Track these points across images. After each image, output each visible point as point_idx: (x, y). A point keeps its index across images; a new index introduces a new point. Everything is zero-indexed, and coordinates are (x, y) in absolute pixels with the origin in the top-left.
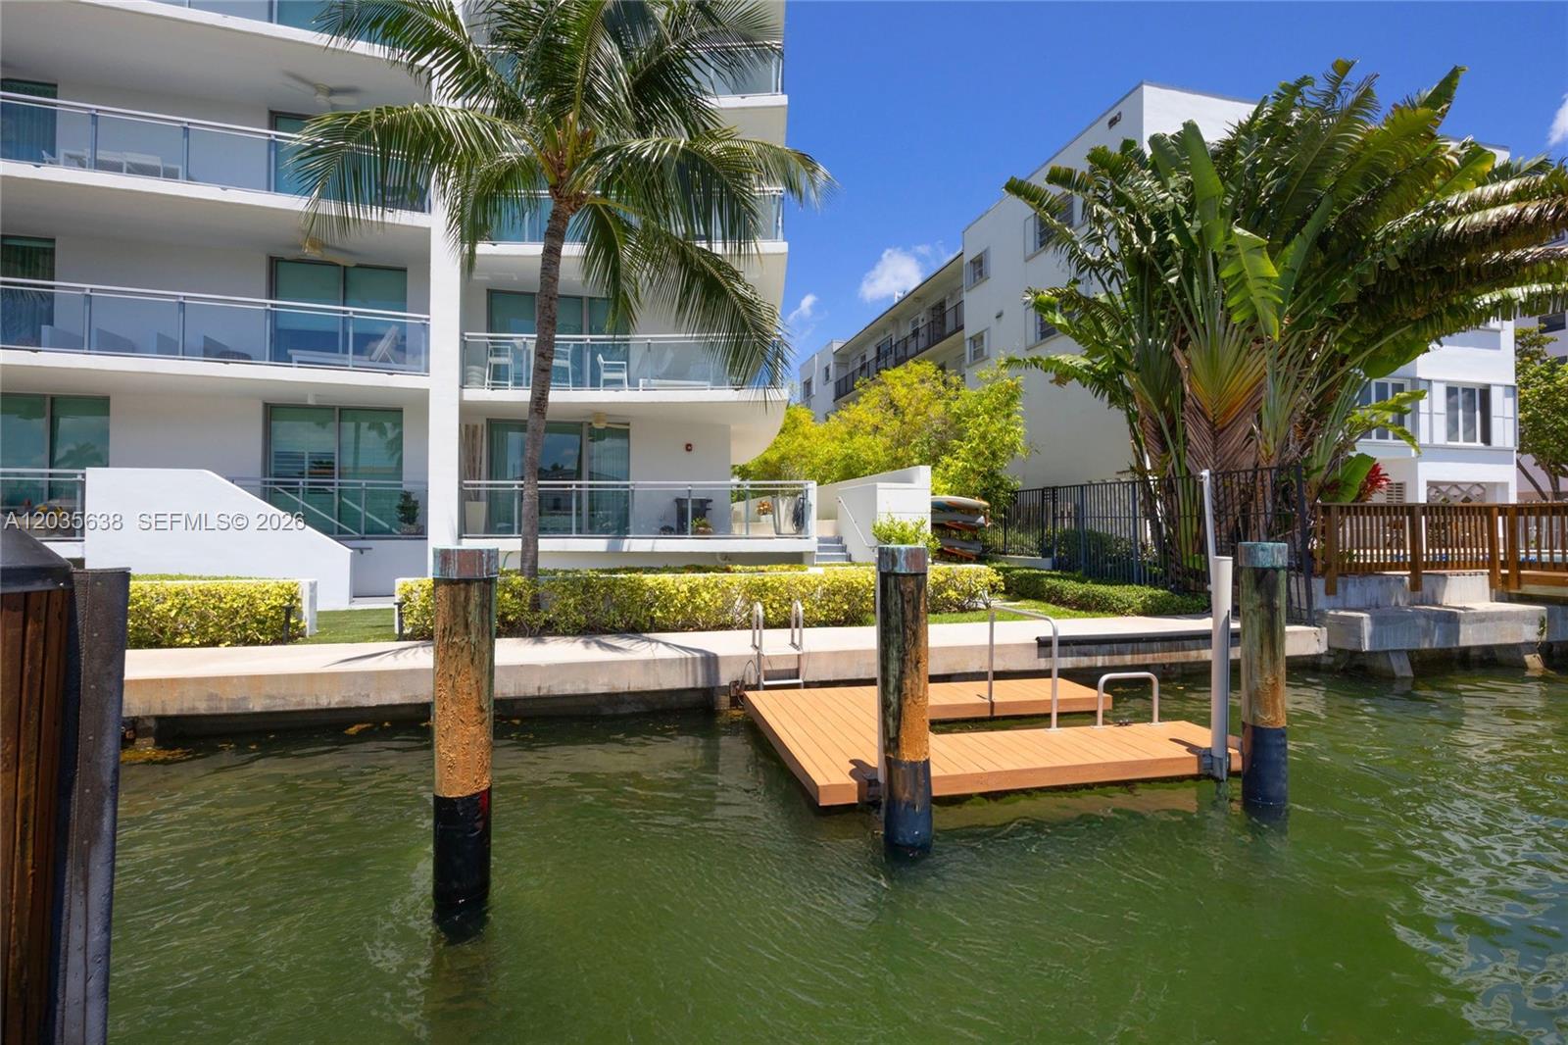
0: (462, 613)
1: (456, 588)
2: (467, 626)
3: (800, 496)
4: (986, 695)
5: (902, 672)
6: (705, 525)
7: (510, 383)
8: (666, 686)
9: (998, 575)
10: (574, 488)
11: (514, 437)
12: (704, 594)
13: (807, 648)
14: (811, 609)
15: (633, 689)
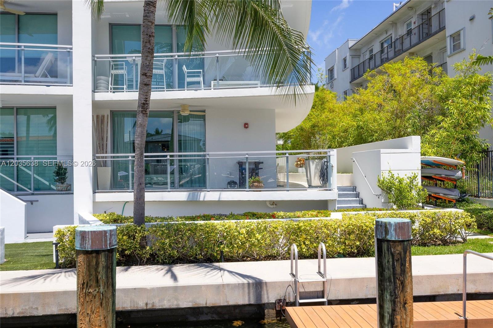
0: (94, 273)
1: (90, 256)
2: (97, 281)
3: (325, 160)
4: (461, 313)
5: (394, 310)
6: (258, 182)
7: (125, 87)
8: (232, 302)
9: (472, 217)
10: (168, 157)
11: (128, 122)
12: (257, 235)
13: (330, 275)
14: (333, 246)
15: (208, 305)
